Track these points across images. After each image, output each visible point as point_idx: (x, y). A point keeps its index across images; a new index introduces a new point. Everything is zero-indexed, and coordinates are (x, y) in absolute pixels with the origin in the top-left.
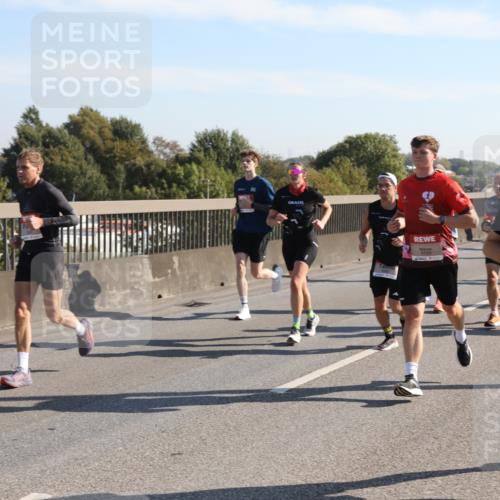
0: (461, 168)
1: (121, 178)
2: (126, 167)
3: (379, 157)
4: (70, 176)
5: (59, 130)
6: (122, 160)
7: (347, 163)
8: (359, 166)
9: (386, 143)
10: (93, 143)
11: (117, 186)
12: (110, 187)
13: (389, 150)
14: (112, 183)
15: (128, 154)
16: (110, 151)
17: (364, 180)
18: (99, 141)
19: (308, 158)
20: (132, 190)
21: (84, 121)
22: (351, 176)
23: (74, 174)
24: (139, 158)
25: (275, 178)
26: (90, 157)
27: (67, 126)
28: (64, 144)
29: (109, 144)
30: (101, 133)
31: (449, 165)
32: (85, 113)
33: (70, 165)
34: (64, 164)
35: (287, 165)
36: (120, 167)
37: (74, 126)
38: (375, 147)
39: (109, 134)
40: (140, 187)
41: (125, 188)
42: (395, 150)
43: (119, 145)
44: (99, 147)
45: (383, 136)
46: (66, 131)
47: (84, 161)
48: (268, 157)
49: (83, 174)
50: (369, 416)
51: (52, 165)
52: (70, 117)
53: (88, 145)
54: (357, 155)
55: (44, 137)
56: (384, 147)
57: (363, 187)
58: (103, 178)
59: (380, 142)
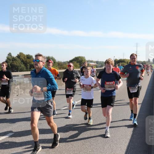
0: (98, 63)
1: (29, 67)
2: (30, 65)
3: (82, 61)
4: (18, 67)
5: (16, 57)
6: (29, 63)
7: (75, 62)
8: (78, 63)
10: (23, 60)
11: (28, 68)
12: (26, 69)
14: (27, 68)
15: (30, 62)
16: (26, 61)
17: (79, 66)
18: (24, 59)
19: (67, 61)
20: (31, 69)
21: (21, 55)
22: (76, 65)
23: (19, 66)
24: (32, 63)
25: (61, 66)
26: (22, 63)
27: (17, 56)
28: (17, 60)
29: (26, 60)
30: (24, 58)
31: (95, 62)
32: (21, 53)
33: (18, 64)
34: (17, 64)
35: (63, 63)
36: (28, 64)
37: (19, 56)
38: (81, 59)
39: (26, 58)
40: (33, 68)
41: (29, 69)
42: (85, 59)
43: (28, 60)
44: (24, 61)
45: (82, 57)
46: (17, 58)
47: (21, 64)
48: (59, 61)
49: (21, 66)
51: (14, 65)
52: (18, 55)
53: (22, 60)
54: (77, 61)
55: (12, 59)
56: (83, 59)
58: (25, 67)
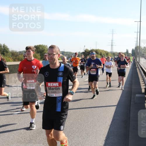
0: (64, 54)
8: (38, 53)
9: (45, 47)
13: (46, 49)
17: (39, 57)
22: (36, 56)
25: (15, 57)
31: (61, 53)
35: (19, 53)
38: (42, 48)
45: (44, 45)
48: (13, 51)
50: (39, 119)
54: (37, 50)
56: (44, 48)
57: (39, 59)
59: (43, 47)
